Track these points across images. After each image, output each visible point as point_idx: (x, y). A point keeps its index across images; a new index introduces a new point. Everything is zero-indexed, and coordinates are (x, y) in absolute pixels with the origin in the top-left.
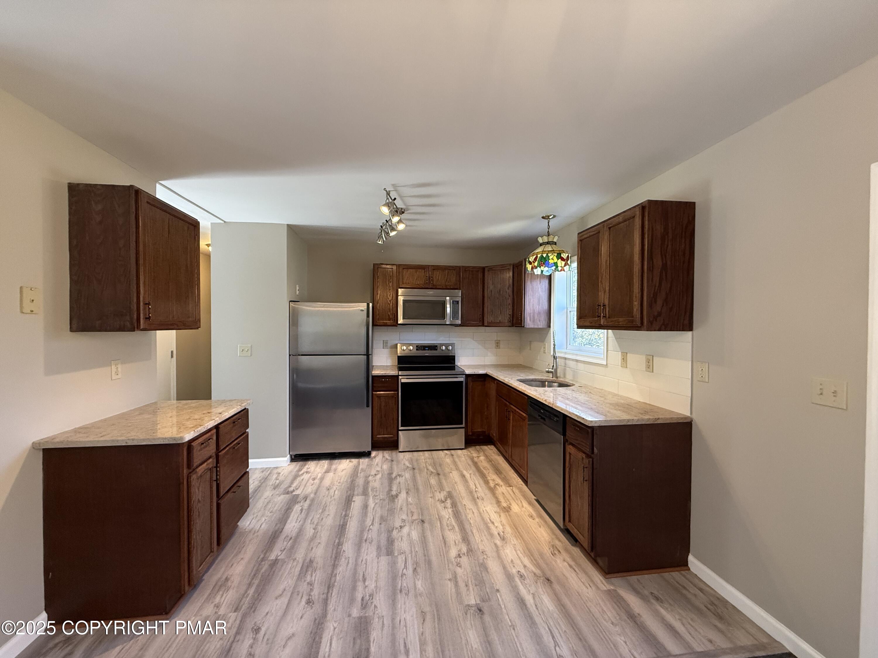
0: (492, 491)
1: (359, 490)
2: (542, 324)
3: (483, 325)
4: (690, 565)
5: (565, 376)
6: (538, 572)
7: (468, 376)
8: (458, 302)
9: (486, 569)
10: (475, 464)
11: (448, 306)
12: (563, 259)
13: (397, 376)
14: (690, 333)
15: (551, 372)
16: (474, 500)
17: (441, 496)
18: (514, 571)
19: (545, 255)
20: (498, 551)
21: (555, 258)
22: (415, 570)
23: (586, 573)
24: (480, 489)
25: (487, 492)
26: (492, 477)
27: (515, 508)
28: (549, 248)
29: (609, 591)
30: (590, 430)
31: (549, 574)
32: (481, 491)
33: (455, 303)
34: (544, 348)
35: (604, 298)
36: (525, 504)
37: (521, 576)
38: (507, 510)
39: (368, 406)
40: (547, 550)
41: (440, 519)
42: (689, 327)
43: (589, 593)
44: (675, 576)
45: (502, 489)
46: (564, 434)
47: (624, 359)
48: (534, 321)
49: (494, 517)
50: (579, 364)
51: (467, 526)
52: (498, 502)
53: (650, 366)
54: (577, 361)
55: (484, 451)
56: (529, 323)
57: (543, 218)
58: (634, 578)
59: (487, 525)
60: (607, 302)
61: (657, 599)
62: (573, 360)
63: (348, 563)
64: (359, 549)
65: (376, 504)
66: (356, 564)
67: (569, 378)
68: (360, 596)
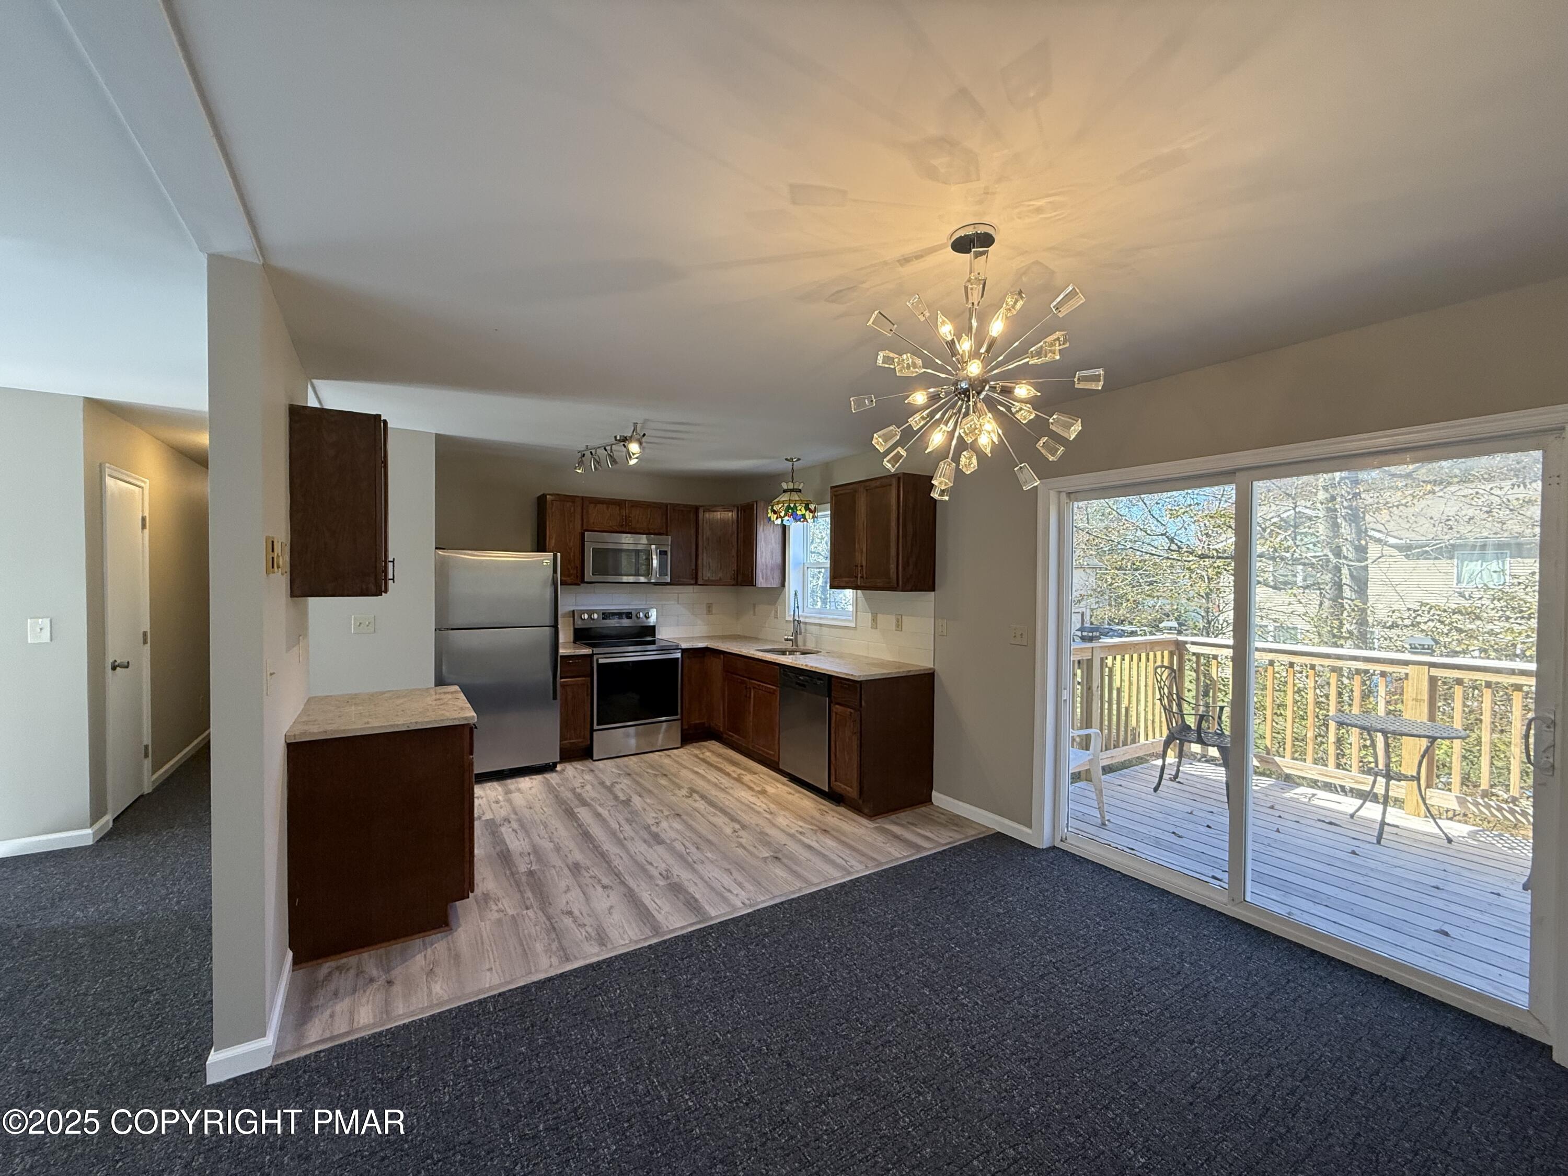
0: (739, 780)
1: (574, 803)
2: (775, 583)
3: (696, 584)
4: (933, 800)
5: (805, 645)
6: (814, 828)
7: (684, 651)
8: (665, 553)
9: (767, 834)
10: (704, 760)
11: (654, 557)
12: (811, 511)
13: (591, 656)
14: (933, 593)
15: (791, 640)
16: (723, 790)
17: (684, 792)
18: (793, 831)
19: (792, 505)
20: (771, 822)
21: (803, 509)
22: (698, 848)
23: (854, 821)
24: (723, 781)
25: (733, 781)
26: (730, 769)
27: (770, 790)
28: (795, 497)
29: (876, 828)
30: (858, 686)
31: (824, 828)
32: (725, 781)
33: (663, 553)
34: (776, 612)
35: (861, 559)
36: (779, 785)
37: (801, 833)
38: (763, 792)
39: (555, 698)
40: (817, 814)
41: (695, 810)
42: (932, 589)
43: (861, 831)
44: (923, 809)
45: (748, 778)
46: (830, 696)
47: (874, 620)
48: (767, 579)
49: (753, 799)
50: (824, 628)
51: (729, 811)
52: (751, 788)
53: (899, 626)
54: (821, 625)
55: (704, 747)
56: (761, 582)
57: (787, 459)
58: (893, 817)
59: (750, 808)
60: (864, 564)
61: (913, 824)
62: (815, 624)
63: (621, 857)
64: (623, 846)
65: (609, 811)
66: (631, 856)
67: (810, 646)
68: (655, 873)
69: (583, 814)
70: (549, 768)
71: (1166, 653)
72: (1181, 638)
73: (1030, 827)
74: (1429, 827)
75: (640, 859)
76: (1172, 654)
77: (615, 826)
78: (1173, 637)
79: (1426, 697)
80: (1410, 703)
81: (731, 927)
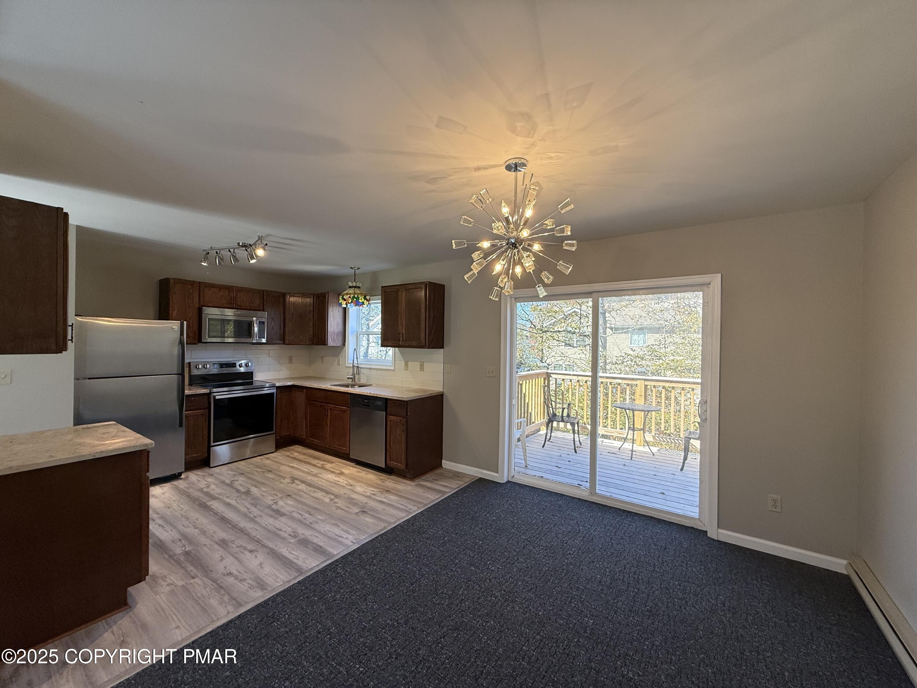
0: (323, 468)
1: (205, 499)
2: (339, 343)
3: (284, 344)
4: (443, 465)
5: (359, 381)
6: (381, 490)
7: (278, 388)
8: (264, 323)
9: (353, 499)
10: (294, 458)
11: (255, 325)
12: (367, 300)
13: (209, 395)
14: (442, 349)
15: (350, 378)
16: (315, 475)
17: (288, 480)
18: (368, 494)
19: (356, 296)
20: (353, 491)
21: (363, 299)
22: (310, 514)
23: (402, 482)
24: (313, 470)
25: (320, 470)
26: (315, 462)
27: (346, 471)
28: (358, 291)
29: (416, 485)
30: (406, 403)
31: (386, 489)
32: (315, 470)
33: (261, 323)
34: (339, 361)
35: (402, 330)
36: (351, 468)
37: (374, 494)
38: (342, 473)
39: (181, 425)
40: (379, 482)
41: (300, 490)
42: (442, 347)
43: (409, 488)
44: (438, 471)
45: (328, 466)
46: (386, 411)
47: (406, 365)
48: (334, 341)
49: (337, 479)
50: (372, 371)
51: (324, 488)
52: (332, 472)
53: (422, 368)
54: (370, 369)
55: (292, 450)
56: (330, 343)
57: (351, 268)
58: (424, 477)
59: (336, 484)
60: (404, 332)
61: (436, 480)
62: (367, 368)
63: (257, 530)
64: (256, 522)
65: (235, 500)
66: (264, 528)
67: (363, 381)
68: (286, 535)
69: (215, 505)
70: (176, 477)
71: (542, 379)
72: (549, 371)
73: (497, 473)
74: (646, 449)
75: (271, 528)
76: (545, 379)
77: (244, 510)
78: (545, 371)
79: (643, 394)
80: (638, 397)
81: (350, 558)
